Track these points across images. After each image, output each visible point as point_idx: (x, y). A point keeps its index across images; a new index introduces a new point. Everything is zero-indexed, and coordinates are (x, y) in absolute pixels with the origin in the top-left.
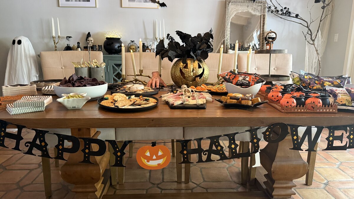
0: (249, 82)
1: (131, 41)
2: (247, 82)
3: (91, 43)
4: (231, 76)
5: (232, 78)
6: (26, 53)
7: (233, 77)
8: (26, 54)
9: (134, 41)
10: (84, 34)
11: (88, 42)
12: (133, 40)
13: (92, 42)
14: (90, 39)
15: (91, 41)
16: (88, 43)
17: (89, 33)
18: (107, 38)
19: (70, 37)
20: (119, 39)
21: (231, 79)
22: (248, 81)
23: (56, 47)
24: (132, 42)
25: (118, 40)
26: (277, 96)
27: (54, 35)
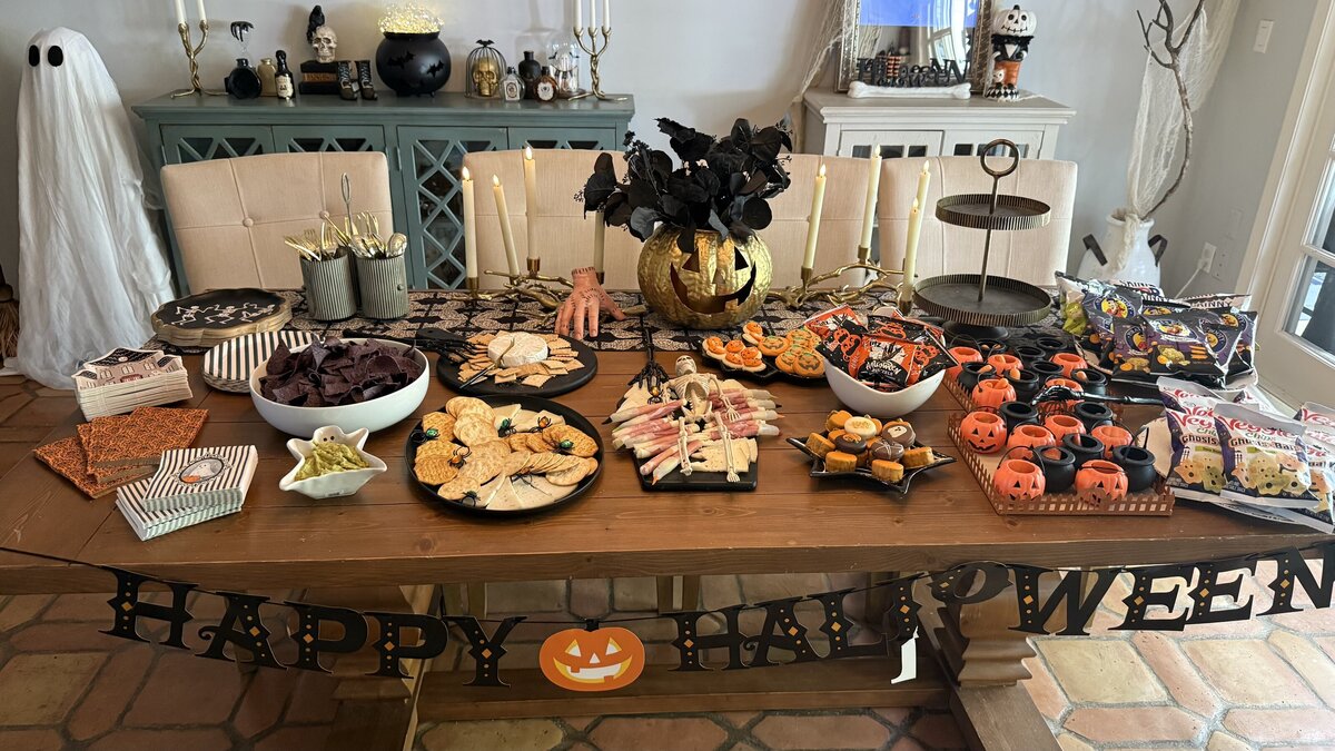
0: (904, 372)
1: (480, 42)
2: (897, 371)
3: (326, 51)
4: (846, 341)
5: (848, 348)
6: (85, 98)
7: (853, 344)
8: (87, 104)
9: (490, 42)
10: (297, 11)
11: (316, 45)
12: (484, 39)
13: (332, 45)
14: (324, 32)
15: (329, 41)
16: (316, 49)
17: (317, 11)
18: (389, 35)
19: (245, 26)
20: (434, 36)
21: (844, 350)
22: (898, 366)
23: (194, 66)
24: (485, 44)
25: (429, 41)
26: (991, 435)
27: (182, 21)
